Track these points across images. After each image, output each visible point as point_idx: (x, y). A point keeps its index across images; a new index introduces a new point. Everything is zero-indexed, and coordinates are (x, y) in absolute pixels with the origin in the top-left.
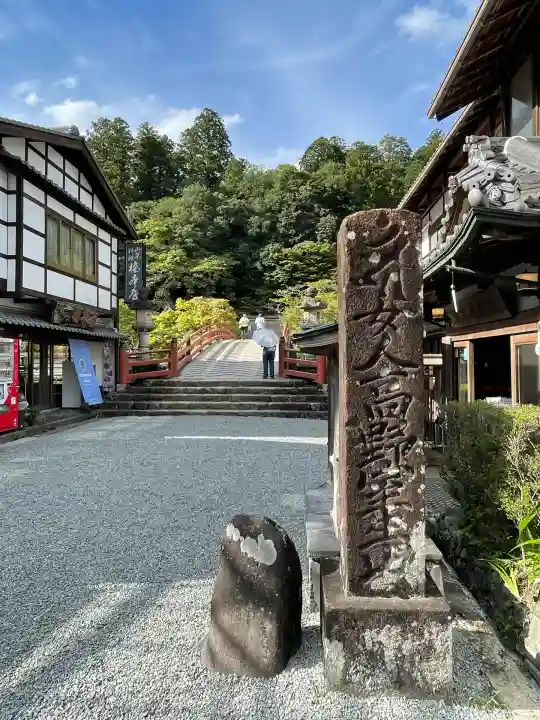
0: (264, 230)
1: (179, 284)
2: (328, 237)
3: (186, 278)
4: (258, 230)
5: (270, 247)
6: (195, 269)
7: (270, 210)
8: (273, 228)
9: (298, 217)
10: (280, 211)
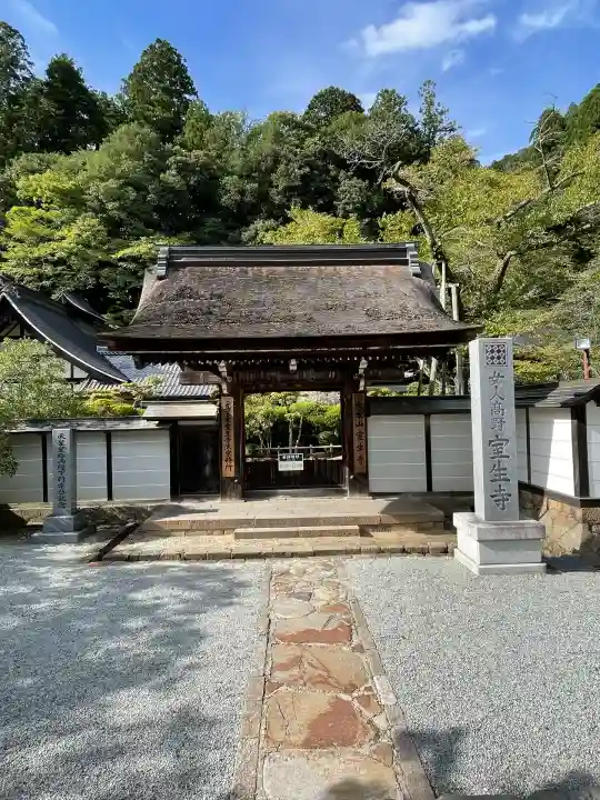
0: (248, 199)
1: (91, 281)
2: (355, 210)
3: (105, 272)
4: (238, 198)
5: (259, 224)
6: (120, 254)
7: (258, 169)
8: (263, 197)
9: (303, 177)
10: (273, 170)
